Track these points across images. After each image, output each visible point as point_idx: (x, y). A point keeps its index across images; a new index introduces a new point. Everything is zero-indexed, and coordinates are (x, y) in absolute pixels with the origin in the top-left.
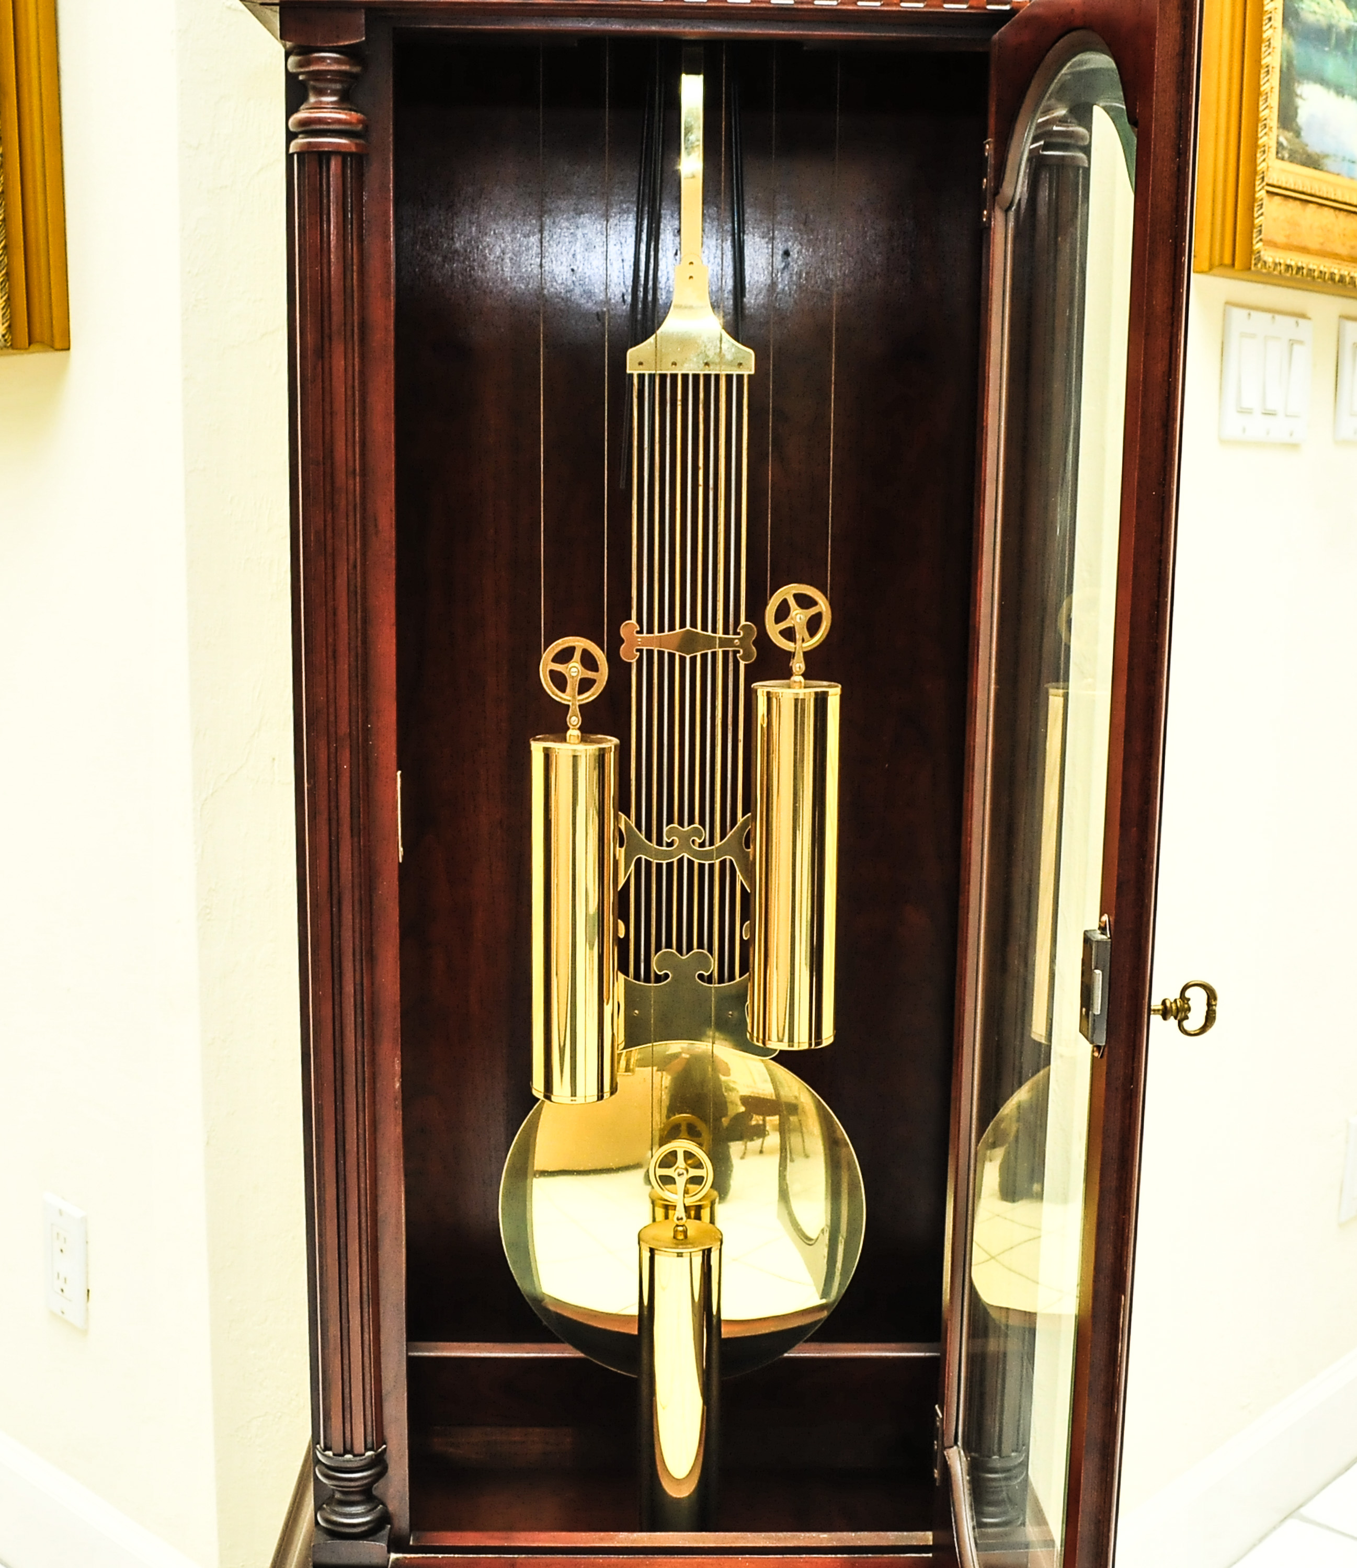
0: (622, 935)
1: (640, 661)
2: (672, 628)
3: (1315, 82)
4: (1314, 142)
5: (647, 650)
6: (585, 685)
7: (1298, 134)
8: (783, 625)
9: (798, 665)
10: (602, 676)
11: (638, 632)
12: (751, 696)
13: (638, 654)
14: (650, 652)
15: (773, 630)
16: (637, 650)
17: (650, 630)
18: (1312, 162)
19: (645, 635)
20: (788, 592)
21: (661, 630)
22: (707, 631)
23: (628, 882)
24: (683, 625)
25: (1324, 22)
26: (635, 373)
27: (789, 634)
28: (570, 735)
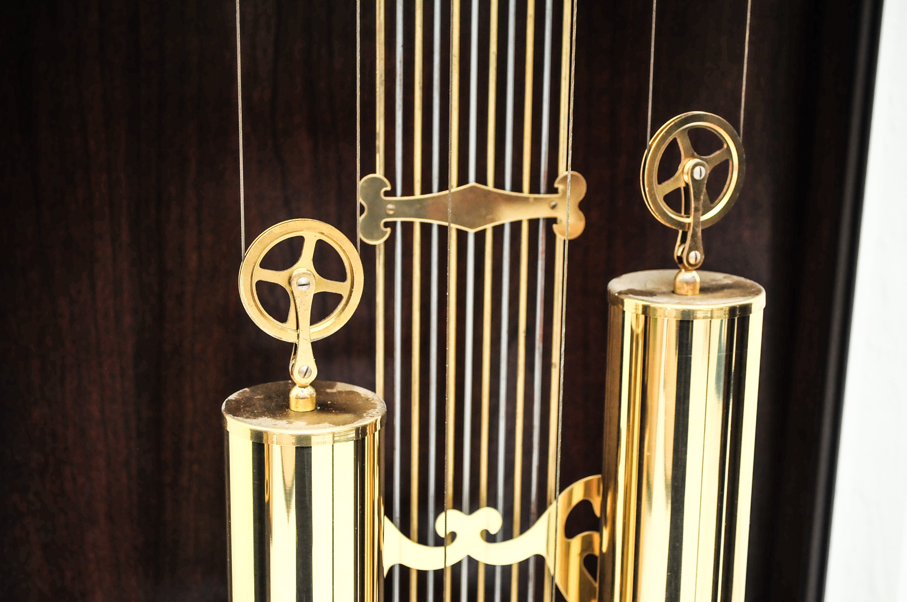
1: (390, 245)
2: (444, 185)
5: (403, 223)
8: (669, 186)
11: (387, 194)
13: (389, 230)
14: (408, 227)
16: (386, 225)
17: (408, 190)
19: (399, 197)
21: (426, 188)
22: (503, 188)
24: (463, 179)
28: (298, 398)
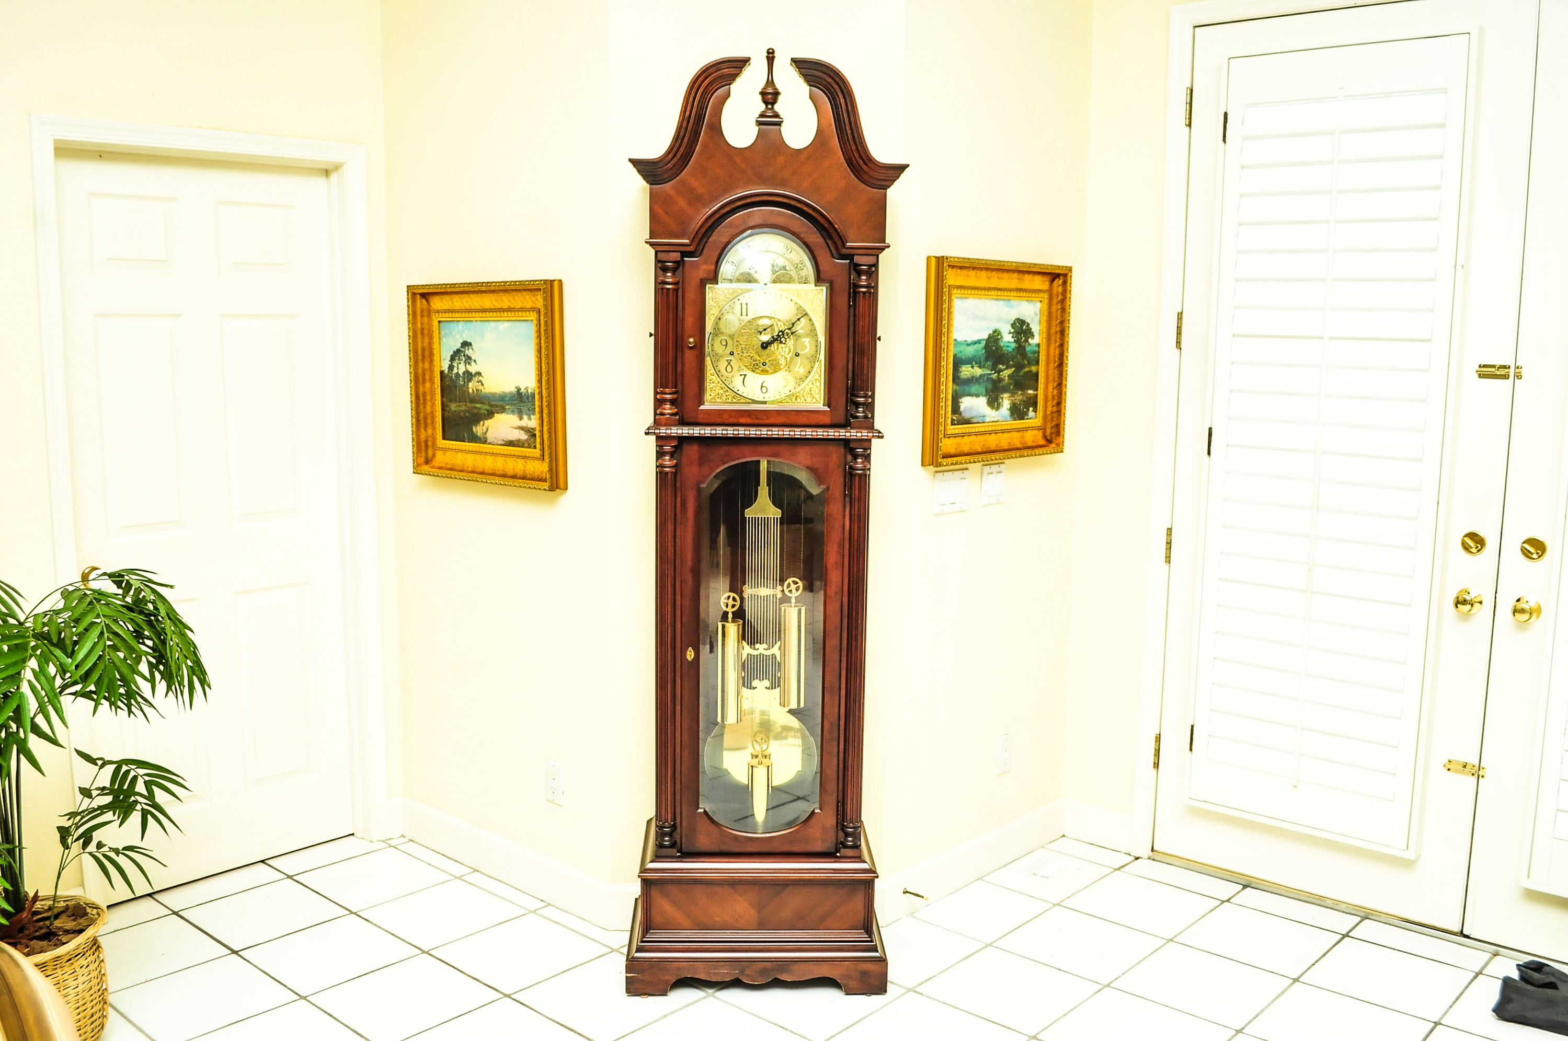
0: (743, 675)
3: (967, 396)
4: (966, 415)
6: (733, 606)
7: (961, 414)
8: (789, 589)
9: (793, 600)
10: (738, 604)
11: (748, 591)
12: (780, 609)
14: (751, 596)
15: (786, 592)
16: (748, 596)
17: (751, 590)
18: (967, 422)
19: (750, 592)
20: (790, 580)
23: (745, 661)
25: (970, 376)
26: (747, 516)
27: (791, 591)
28: (729, 620)
